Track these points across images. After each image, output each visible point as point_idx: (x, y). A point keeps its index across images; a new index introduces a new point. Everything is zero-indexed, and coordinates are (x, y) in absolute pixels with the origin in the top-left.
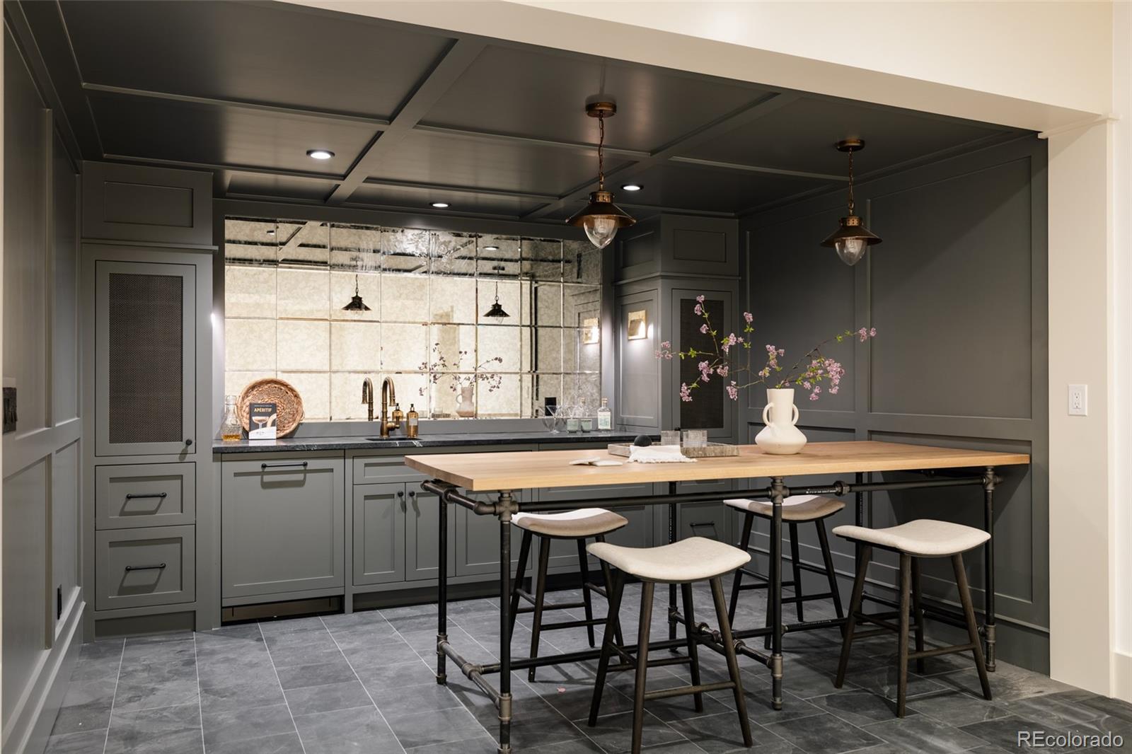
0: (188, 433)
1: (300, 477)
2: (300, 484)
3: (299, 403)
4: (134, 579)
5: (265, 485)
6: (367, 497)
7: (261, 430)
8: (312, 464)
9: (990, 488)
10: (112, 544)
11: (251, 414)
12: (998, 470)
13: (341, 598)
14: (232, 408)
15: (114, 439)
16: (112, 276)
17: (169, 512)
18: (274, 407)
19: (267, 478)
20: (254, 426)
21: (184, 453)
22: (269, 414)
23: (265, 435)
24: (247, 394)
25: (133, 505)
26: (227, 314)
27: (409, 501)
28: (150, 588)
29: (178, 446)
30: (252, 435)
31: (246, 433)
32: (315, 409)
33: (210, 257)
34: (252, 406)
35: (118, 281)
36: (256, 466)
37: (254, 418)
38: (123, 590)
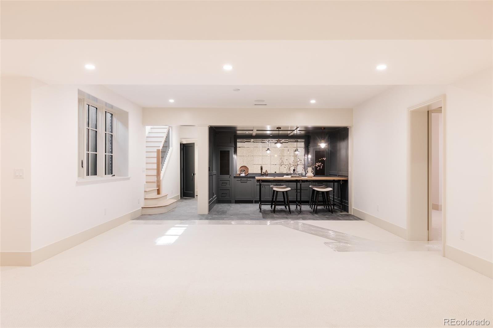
0: (230, 174)
1: (246, 181)
2: (246, 182)
3: (248, 170)
4: (223, 195)
5: (241, 182)
6: (257, 185)
7: (242, 174)
8: (248, 179)
9: (341, 183)
10: (220, 190)
11: (241, 171)
12: (343, 180)
13: (253, 201)
14: (238, 170)
15: (220, 174)
16: (220, 151)
17: (228, 186)
18: (244, 170)
19: (242, 181)
20: (241, 173)
21: (230, 177)
22: (244, 172)
23: (243, 175)
24: (240, 168)
25: (223, 184)
26: (237, 155)
27: (264, 186)
28: (225, 197)
29: (229, 176)
30: (241, 175)
31: (240, 175)
32: (250, 171)
33: (233, 147)
34: (241, 170)
35: (221, 151)
36: (240, 179)
37: (241, 172)
38: (222, 197)
